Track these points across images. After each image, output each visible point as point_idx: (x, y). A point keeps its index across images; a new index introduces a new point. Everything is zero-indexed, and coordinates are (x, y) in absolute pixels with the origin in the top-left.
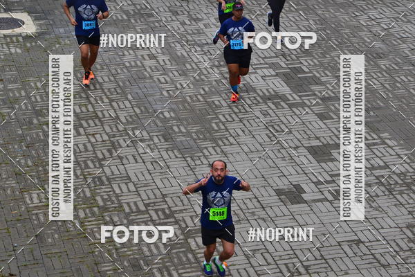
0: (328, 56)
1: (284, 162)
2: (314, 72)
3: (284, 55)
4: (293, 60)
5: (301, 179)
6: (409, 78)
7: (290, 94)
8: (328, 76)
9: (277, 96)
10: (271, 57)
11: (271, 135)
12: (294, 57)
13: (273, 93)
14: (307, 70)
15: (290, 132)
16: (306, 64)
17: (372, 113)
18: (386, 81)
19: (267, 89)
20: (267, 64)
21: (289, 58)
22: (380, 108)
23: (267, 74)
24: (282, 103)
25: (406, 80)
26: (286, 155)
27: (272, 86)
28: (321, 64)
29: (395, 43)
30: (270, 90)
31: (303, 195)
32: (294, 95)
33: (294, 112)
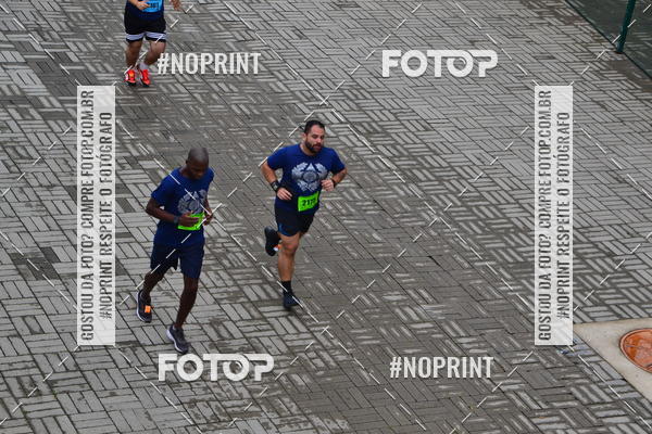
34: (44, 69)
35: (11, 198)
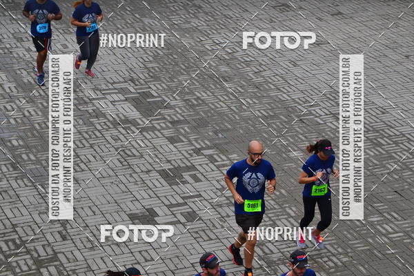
0: (175, 80)
1: (136, 186)
2: (163, 97)
3: (132, 80)
4: (142, 85)
5: (154, 202)
6: (254, 100)
7: (140, 119)
8: (176, 100)
9: (127, 121)
10: (120, 82)
11: (123, 160)
12: (143, 82)
13: (123, 118)
14: (155, 94)
15: (142, 156)
16: (154, 88)
17: (220, 135)
18: (232, 103)
19: (117, 115)
20: (115, 89)
21: (137, 83)
22: (228, 130)
23: (117, 99)
24: (133, 128)
25: (251, 102)
26: (138, 179)
27: (121, 110)
28: (170, 89)
29: (238, 66)
30: (121, 115)
31: (156, 219)
32: (144, 119)
33: (144, 136)
34: (137, 102)
35: (124, 181)
